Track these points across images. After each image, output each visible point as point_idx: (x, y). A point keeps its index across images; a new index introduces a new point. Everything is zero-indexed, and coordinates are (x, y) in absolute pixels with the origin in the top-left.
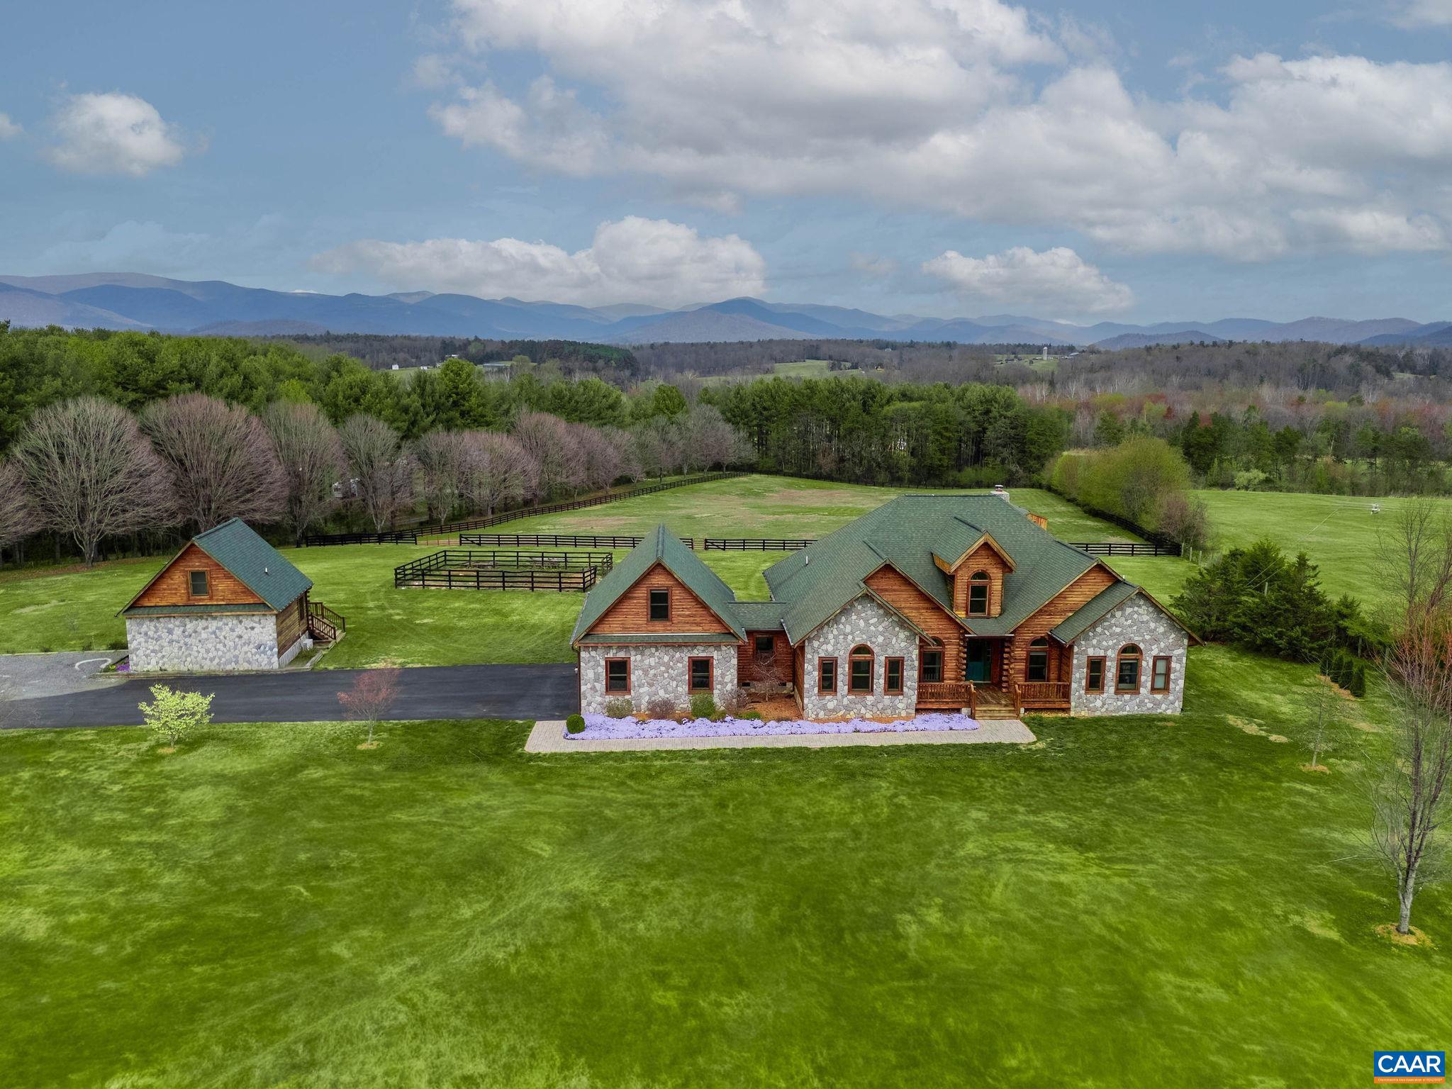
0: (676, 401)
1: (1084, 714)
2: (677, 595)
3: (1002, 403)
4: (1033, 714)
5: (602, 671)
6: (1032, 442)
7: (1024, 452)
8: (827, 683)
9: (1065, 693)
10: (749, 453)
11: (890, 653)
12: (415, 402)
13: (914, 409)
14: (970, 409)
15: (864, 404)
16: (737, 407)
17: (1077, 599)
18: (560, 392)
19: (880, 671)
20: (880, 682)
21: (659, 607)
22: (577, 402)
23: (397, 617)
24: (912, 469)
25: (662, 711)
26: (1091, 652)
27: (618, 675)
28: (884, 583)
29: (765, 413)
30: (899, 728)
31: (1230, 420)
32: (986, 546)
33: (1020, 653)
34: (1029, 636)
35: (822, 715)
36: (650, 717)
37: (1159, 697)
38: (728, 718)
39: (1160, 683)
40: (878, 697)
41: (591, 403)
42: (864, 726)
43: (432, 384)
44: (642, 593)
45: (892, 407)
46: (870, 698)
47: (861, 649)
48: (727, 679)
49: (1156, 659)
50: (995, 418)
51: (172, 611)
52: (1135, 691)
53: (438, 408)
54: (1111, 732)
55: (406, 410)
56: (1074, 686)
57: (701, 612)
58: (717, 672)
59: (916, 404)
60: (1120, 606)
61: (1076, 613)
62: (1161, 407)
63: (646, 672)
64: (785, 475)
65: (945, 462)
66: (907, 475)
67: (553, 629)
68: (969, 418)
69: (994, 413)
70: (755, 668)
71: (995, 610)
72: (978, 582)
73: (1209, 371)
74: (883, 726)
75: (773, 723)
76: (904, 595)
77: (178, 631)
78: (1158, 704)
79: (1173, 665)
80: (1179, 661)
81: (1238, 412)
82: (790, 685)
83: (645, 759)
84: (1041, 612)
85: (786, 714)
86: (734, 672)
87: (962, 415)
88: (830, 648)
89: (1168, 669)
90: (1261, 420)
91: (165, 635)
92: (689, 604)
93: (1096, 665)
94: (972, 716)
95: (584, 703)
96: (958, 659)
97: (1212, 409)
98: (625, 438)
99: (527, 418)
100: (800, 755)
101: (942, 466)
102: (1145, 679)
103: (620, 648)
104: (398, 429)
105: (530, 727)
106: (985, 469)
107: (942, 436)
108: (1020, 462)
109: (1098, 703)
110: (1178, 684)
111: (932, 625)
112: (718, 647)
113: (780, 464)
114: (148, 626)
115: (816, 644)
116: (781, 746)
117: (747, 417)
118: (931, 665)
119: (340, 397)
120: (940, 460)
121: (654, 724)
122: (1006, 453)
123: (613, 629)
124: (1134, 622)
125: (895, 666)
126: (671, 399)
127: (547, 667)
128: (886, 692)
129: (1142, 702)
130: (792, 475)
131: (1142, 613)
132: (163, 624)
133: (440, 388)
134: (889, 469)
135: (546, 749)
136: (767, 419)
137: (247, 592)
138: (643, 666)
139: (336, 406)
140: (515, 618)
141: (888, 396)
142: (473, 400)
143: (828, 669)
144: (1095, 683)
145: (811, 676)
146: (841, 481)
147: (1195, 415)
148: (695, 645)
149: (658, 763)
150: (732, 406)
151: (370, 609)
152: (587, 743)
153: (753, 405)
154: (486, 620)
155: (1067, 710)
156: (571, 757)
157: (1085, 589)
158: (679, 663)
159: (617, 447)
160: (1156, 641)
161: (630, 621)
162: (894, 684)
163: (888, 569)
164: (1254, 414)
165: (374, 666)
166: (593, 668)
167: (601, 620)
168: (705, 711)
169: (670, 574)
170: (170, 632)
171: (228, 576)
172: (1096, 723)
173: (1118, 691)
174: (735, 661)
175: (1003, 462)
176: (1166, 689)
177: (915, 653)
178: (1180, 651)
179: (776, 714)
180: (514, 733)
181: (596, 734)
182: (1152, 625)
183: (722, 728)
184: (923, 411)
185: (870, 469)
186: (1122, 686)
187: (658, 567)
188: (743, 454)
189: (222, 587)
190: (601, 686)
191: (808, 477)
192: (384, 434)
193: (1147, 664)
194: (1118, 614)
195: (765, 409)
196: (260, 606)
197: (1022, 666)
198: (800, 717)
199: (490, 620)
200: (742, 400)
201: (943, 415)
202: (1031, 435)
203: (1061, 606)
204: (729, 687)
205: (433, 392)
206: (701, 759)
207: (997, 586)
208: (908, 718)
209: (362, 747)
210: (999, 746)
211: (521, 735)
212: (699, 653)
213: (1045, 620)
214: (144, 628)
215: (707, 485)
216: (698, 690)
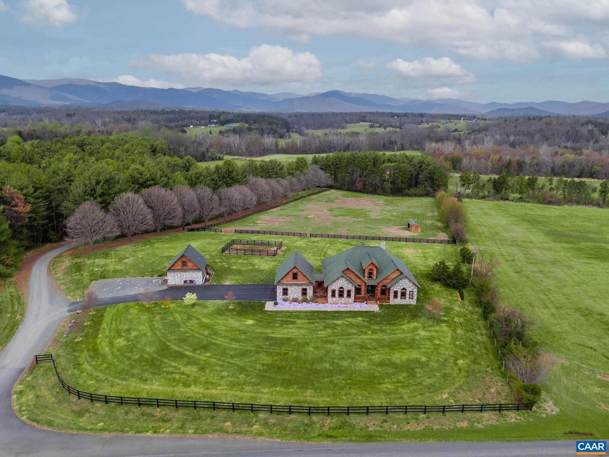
0: (304, 163)
1: (393, 303)
2: (299, 274)
3: (426, 163)
4: (381, 303)
5: (282, 291)
6: (436, 180)
7: (433, 183)
8: (333, 295)
9: (389, 299)
10: (330, 182)
11: (348, 289)
12: (215, 177)
13: (393, 166)
14: (414, 166)
15: (374, 163)
16: (326, 164)
17: (393, 276)
18: (263, 166)
19: (345, 293)
20: (345, 295)
21: (295, 277)
22: (269, 169)
23: (226, 266)
24: (391, 189)
25: (295, 300)
26: (394, 290)
27: (285, 292)
28: (347, 272)
29: (337, 166)
30: (349, 306)
31: (524, 162)
32: (372, 263)
33: (379, 288)
34: (381, 285)
35: (332, 302)
36: (292, 301)
37: (411, 300)
38: (310, 303)
39: (411, 296)
40: (345, 299)
41: (273, 169)
42: (341, 305)
43: (221, 169)
44: (291, 273)
45: (384, 165)
46: (343, 299)
47: (341, 288)
48: (311, 293)
49: (410, 291)
50: (423, 169)
51: (178, 270)
52: (405, 298)
53: (223, 177)
54: (397, 308)
55: (213, 180)
56: (391, 297)
57: (305, 278)
58: (308, 291)
59: (393, 164)
60: (401, 279)
61: (392, 280)
62: (497, 157)
63: (292, 291)
64: (343, 190)
65: (403, 186)
66: (389, 191)
67: (267, 271)
68: (413, 169)
69: (423, 168)
70: (317, 290)
71: (375, 278)
72: (370, 271)
73: (528, 133)
74: (345, 305)
75: (320, 304)
76: (352, 275)
77: (179, 275)
78: (410, 302)
79: (414, 293)
80: (415, 292)
81: (528, 159)
82: (326, 294)
83: (291, 313)
84: (384, 279)
85: (324, 302)
86: (312, 291)
87: (411, 168)
88: (334, 287)
89: (413, 294)
90: (537, 163)
91: (176, 276)
92: (302, 276)
93: (396, 293)
94: (367, 304)
95: (277, 298)
96: (365, 289)
97: (517, 158)
98: (284, 182)
99: (252, 179)
100: (326, 312)
101: (402, 188)
102: (407, 296)
103: (286, 286)
104: (211, 187)
105: (265, 303)
106: (418, 189)
107: (402, 177)
108: (431, 187)
109: (396, 301)
110: (415, 297)
111: (359, 282)
112: (308, 286)
113: (342, 185)
114: (172, 274)
115: (331, 286)
116: (321, 310)
117: (330, 167)
118: (358, 290)
119: (193, 178)
120: (401, 186)
121: (294, 303)
122: (426, 183)
123: (284, 281)
124: (405, 283)
125: (349, 292)
126: (302, 163)
127: (267, 285)
128: (347, 297)
129: (407, 301)
130: (346, 190)
131: (406, 281)
132: (176, 273)
133: (224, 170)
134: (382, 188)
135: (270, 309)
136: (338, 168)
137: (196, 266)
138: (291, 290)
139: (192, 180)
140: (257, 267)
141: (383, 160)
142: (234, 174)
143: (333, 292)
144: (396, 296)
145: (330, 294)
146: (364, 193)
147: (510, 161)
148: (303, 285)
149: (294, 314)
150: (325, 163)
151: (218, 263)
152: (279, 308)
153: (333, 162)
154: (250, 267)
155: (389, 302)
156: (275, 311)
157: (394, 274)
158: (300, 289)
159: (282, 186)
160: (410, 287)
161: (288, 279)
162: (349, 295)
163: (348, 269)
164: (534, 160)
165: (225, 284)
166: (280, 290)
167: (282, 279)
168: (305, 301)
169: (297, 269)
170: (177, 275)
171: (191, 262)
172: (395, 306)
173: (401, 298)
174: (312, 289)
175: (425, 187)
176: (412, 298)
177: (354, 289)
178: (416, 290)
179: (322, 301)
180: (262, 305)
181: (280, 306)
182: (409, 284)
183: (309, 305)
184: (396, 167)
185: (375, 189)
186: (402, 297)
187: (295, 267)
188: (328, 182)
189: (190, 265)
190: (281, 294)
191: (352, 191)
192: (208, 191)
193: (408, 292)
194: (401, 281)
195: (337, 164)
196: (199, 269)
197: (380, 291)
198: (327, 302)
199: (250, 268)
200: (328, 161)
201: (403, 169)
202: (436, 177)
203: (389, 278)
204: (311, 295)
205: (222, 172)
206: (304, 313)
207: (375, 272)
208: (352, 303)
209: (230, 308)
210: (370, 311)
211: (263, 305)
212: (304, 287)
213: (385, 281)
214: (171, 274)
215: (314, 197)
216: (304, 295)
